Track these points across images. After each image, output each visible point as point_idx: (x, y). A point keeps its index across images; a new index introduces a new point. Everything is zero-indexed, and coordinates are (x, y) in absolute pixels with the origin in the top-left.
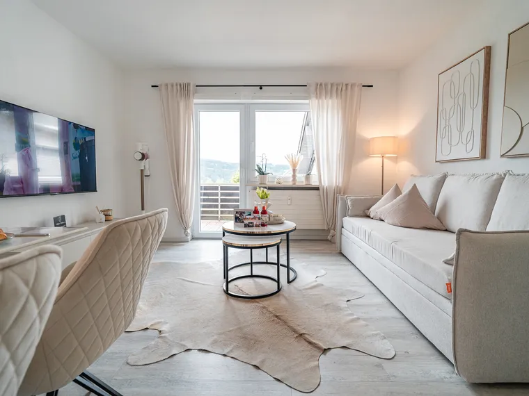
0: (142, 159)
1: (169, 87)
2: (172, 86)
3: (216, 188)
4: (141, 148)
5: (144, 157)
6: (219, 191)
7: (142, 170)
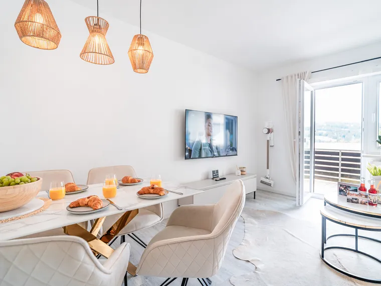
0: (268, 133)
1: (289, 78)
2: (292, 77)
4: (267, 125)
5: (269, 131)
6: (340, 157)
7: (268, 141)
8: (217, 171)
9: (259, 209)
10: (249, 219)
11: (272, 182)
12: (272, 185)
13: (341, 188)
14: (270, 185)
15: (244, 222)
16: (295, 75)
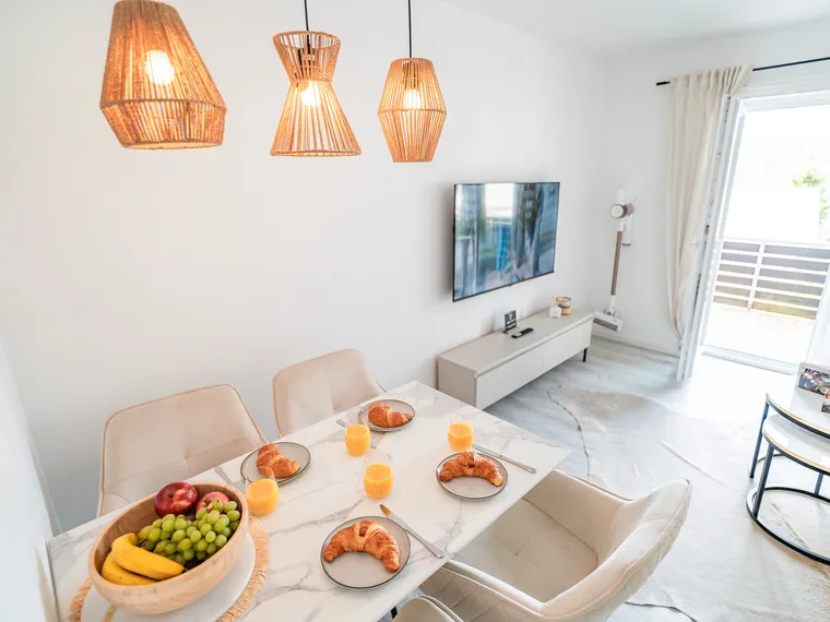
0: (623, 216)
2: (699, 77)
3: (756, 248)
4: (623, 199)
5: (626, 210)
7: (620, 234)
8: (514, 313)
9: (602, 391)
10: (586, 419)
11: (618, 323)
12: (619, 329)
13: (806, 374)
14: (614, 328)
15: (579, 428)
16: (709, 75)
